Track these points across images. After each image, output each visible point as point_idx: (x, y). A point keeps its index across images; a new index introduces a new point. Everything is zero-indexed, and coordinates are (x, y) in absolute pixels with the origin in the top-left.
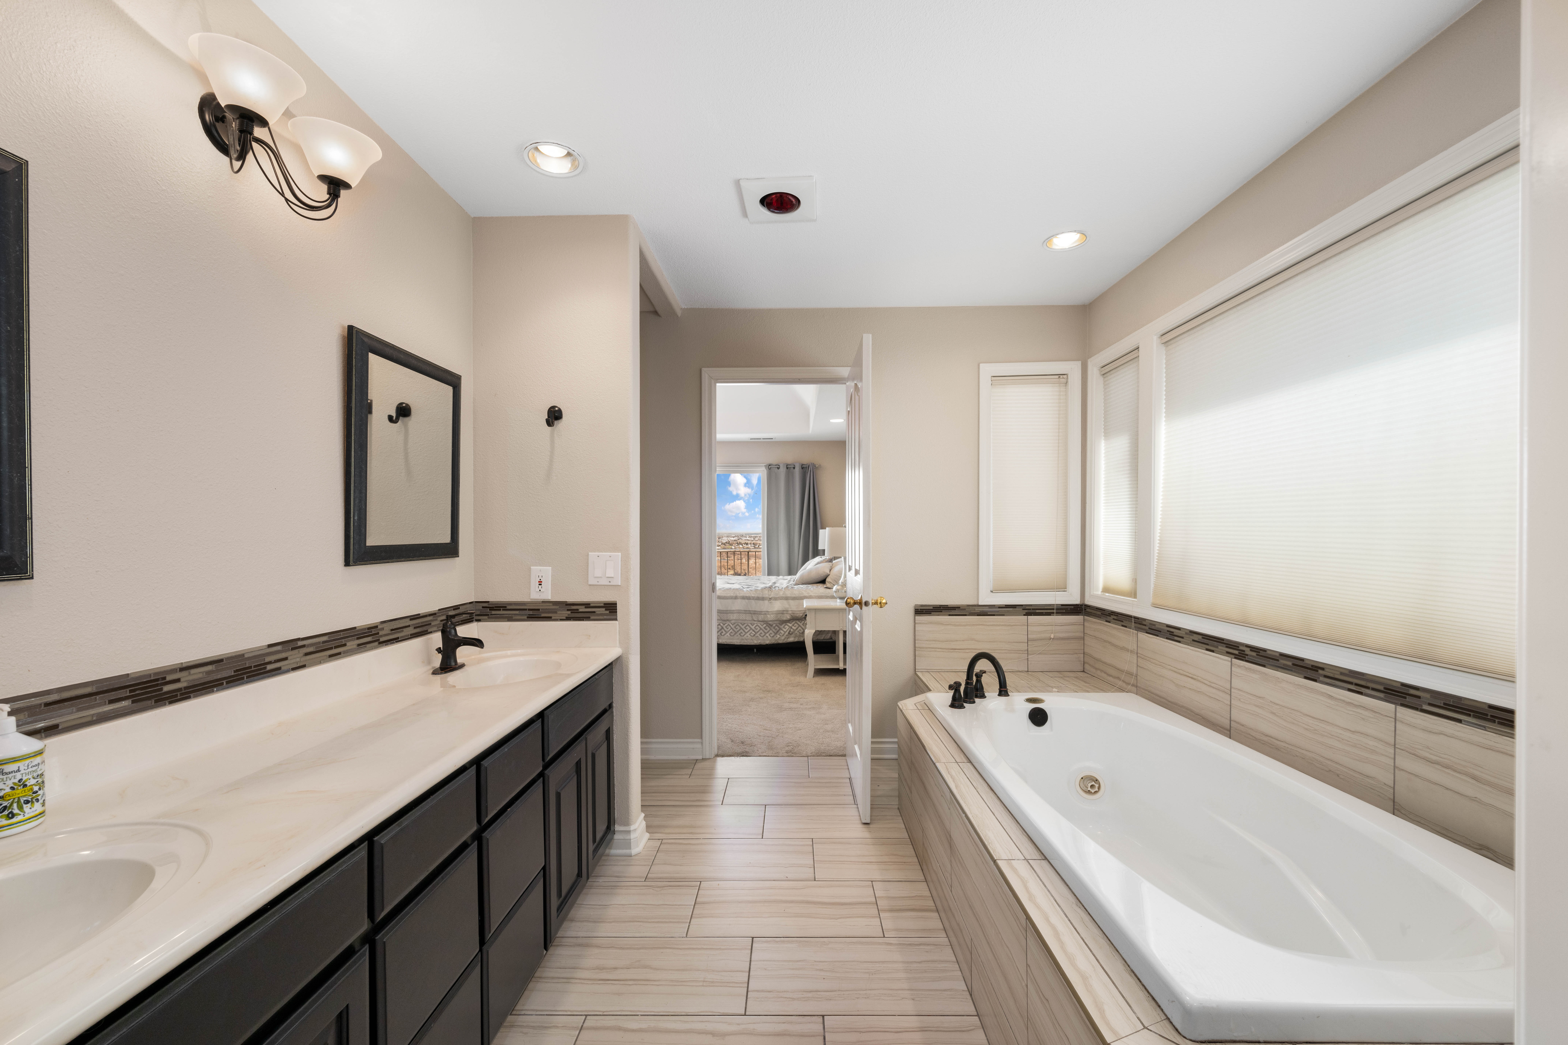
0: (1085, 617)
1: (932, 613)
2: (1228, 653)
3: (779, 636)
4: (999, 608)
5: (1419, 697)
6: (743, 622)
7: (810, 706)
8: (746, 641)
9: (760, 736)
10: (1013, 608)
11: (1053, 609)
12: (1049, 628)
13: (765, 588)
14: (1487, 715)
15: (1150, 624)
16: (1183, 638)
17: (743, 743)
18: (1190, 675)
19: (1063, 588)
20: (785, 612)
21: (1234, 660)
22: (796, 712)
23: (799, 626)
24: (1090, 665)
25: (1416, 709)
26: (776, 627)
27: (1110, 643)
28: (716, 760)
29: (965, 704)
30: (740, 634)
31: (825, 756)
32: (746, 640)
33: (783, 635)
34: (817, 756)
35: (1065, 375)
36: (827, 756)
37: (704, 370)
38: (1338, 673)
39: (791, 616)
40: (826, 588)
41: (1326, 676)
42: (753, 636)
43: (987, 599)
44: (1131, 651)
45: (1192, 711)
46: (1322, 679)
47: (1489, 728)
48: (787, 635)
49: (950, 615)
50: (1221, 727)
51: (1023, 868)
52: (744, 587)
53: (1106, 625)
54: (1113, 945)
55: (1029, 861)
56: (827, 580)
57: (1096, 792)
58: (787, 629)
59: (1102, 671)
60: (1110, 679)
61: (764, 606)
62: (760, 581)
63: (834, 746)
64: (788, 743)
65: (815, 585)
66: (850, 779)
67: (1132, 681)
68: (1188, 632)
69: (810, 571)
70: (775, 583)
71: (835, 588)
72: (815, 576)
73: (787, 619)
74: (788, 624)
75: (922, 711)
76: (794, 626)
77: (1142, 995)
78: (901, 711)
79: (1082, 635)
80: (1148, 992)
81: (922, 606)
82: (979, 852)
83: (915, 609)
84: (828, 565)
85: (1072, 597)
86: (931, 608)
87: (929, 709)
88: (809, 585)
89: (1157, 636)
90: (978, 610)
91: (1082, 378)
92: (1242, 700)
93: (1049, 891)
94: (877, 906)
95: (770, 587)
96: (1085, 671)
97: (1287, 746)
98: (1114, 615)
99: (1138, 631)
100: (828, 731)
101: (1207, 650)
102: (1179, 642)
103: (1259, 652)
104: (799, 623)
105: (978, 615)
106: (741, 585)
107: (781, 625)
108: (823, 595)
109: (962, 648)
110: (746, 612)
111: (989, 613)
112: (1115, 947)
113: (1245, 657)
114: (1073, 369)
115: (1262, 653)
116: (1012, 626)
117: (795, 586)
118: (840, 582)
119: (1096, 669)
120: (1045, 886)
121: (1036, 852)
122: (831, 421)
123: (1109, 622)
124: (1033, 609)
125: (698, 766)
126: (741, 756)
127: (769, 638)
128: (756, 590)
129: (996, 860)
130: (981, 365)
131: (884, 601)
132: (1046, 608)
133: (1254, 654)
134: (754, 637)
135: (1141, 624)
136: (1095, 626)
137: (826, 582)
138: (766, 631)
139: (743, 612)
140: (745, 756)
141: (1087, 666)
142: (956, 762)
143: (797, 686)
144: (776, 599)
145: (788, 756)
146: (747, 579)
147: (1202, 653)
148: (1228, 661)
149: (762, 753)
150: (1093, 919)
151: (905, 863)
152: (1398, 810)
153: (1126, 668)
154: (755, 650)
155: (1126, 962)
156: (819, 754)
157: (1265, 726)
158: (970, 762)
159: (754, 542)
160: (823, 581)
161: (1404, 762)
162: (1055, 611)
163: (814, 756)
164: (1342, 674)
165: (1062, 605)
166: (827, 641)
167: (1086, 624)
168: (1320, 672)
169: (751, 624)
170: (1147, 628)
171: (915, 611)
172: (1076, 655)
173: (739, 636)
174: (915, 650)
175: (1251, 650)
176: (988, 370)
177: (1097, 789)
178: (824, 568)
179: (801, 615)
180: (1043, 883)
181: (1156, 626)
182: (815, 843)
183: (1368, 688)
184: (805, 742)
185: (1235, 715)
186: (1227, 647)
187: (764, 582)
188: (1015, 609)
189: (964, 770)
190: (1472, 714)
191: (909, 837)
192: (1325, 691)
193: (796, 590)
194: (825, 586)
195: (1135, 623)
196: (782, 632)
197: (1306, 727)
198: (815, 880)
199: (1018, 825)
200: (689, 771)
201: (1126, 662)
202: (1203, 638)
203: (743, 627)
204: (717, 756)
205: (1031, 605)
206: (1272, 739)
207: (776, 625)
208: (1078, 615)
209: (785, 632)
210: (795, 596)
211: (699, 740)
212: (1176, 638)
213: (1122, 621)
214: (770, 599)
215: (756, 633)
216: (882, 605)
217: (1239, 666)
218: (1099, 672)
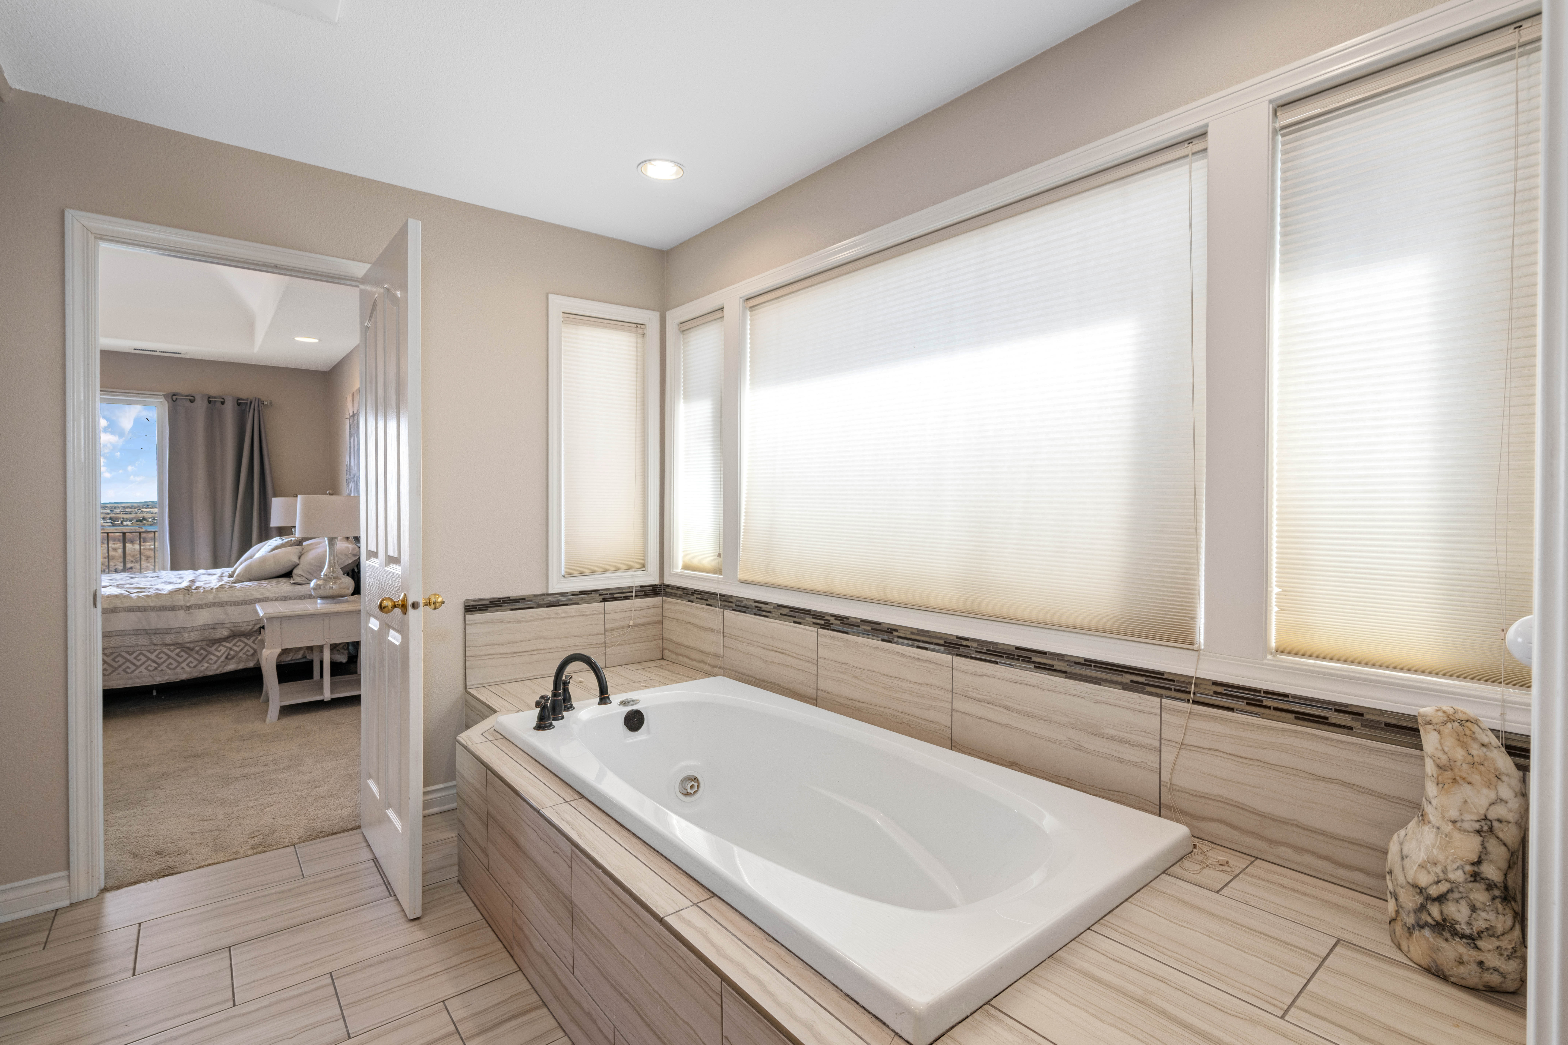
0: (664, 598)
1: (489, 609)
2: (814, 623)
3: (206, 665)
4: (573, 595)
5: (969, 647)
6: (131, 649)
7: (282, 766)
8: (137, 680)
9: (193, 833)
10: (589, 594)
11: (632, 592)
12: (628, 614)
13: (178, 591)
14: (1014, 655)
15: (737, 601)
16: (770, 612)
17: (158, 853)
18: (779, 650)
19: (643, 567)
20: (218, 626)
21: (822, 631)
22: (259, 780)
23: (246, 644)
24: (669, 650)
25: (966, 657)
26: (202, 651)
27: (693, 624)
28: (102, 899)
29: (554, 723)
30: (124, 670)
31: (325, 836)
32: (138, 678)
33: (215, 663)
34: (311, 840)
35: (642, 324)
36: (328, 835)
37: (69, 214)
38: (909, 633)
39: (231, 630)
40: (295, 584)
41: (899, 637)
42: (154, 670)
43: (557, 586)
44: (717, 631)
45: (780, 686)
46: (896, 639)
47: (1016, 665)
48: (223, 662)
49: (512, 610)
50: (808, 698)
51: (693, 915)
52: (131, 591)
53: (688, 605)
54: (818, 972)
55: (698, 904)
56: (295, 572)
57: (695, 792)
58: (222, 652)
59: (683, 656)
60: (694, 663)
61: (178, 620)
62: (161, 580)
63: (338, 817)
64: (253, 833)
65: (274, 582)
66: (375, 860)
67: (720, 663)
68: (776, 606)
69: (263, 560)
70: (193, 581)
71: (312, 584)
72: (273, 567)
73: (223, 637)
74: (224, 643)
75: (496, 742)
76: (236, 646)
77: (865, 1018)
78: (466, 748)
79: (660, 618)
80: (869, 1012)
81: (474, 600)
82: (631, 914)
83: (466, 606)
84: (295, 550)
85: (650, 578)
86: (488, 602)
87: (504, 737)
88: (263, 582)
89: (745, 612)
90: (547, 600)
91: (661, 331)
92: (828, 668)
93: (734, 935)
94: (459, 1034)
95: (188, 589)
96: (664, 658)
97: (867, 706)
98: (698, 594)
99: (724, 609)
100: (323, 798)
101: (795, 622)
102: (767, 617)
103: (843, 620)
104: (245, 640)
105: (547, 607)
106: (122, 588)
107: (211, 647)
108: (288, 595)
109: (527, 650)
110: (136, 632)
111: (560, 603)
112: (821, 975)
113: (830, 627)
114: (651, 318)
115: (845, 621)
116: (588, 615)
117: (237, 585)
118: (322, 574)
119: (677, 654)
120: (728, 930)
121: (701, 890)
122: (297, 339)
123: (692, 602)
124: (610, 594)
125: (60, 920)
126: (160, 878)
127: (188, 669)
128: (158, 595)
129: (662, 918)
130: (550, 295)
131: (440, 600)
132: (624, 591)
133: (838, 622)
134: (156, 672)
135: (726, 601)
136: (676, 606)
137: (293, 575)
138: (180, 660)
139: (132, 633)
140: (167, 875)
141: (666, 653)
142: (566, 802)
143: (251, 738)
144: (199, 607)
145: (257, 853)
146: (131, 578)
147: (790, 626)
148: (815, 631)
149: (203, 861)
150: (789, 950)
151: (485, 955)
152: (955, 747)
153: (711, 649)
154: (155, 693)
155: (836, 987)
156: (313, 837)
157: (849, 691)
158: (583, 797)
159: (112, 515)
160: (288, 575)
161: (959, 705)
162: (634, 594)
163: (304, 841)
164: (912, 633)
165: (641, 587)
166: (297, 661)
167: (665, 606)
168: (895, 633)
169: (149, 651)
170: (733, 605)
171: (465, 609)
172: (655, 642)
173: (123, 673)
174: (465, 660)
175: (835, 619)
176: (559, 304)
177: (696, 789)
178: (290, 555)
179: (250, 627)
180: (725, 928)
181: (744, 602)
182: (336, 979)
183: (931, 643)
184: (285, 823)
185: (822, 684)
186: (813, 618)
187: (171, 581)
188: (590, 595)
189: (580, 809)
190: (1005, 656)
191: (483, 916)
192: (898, 651)
193: (238, 590)
194: (292, 582)
195: (720, 600)
196: (212, 657)
197: (883, 685)
198: (349, 1038)
199: (670, 863)
200: (42, 937)
201: (710, 643)
202: (790, 611)
203: (131, 658)
204: (105, 890)
205: (608, 589)
206: (854, 702)
207: (202, 648)
208: (657, 597)
209: (219, 657)
210: (237, 599)
211: (64, 873)
212: (764, 613)
213: (707, 600)
214: (189, 608)
215: (159, 665)
216: (436, 606)
217: (825, 636)
218: (680, 657)
